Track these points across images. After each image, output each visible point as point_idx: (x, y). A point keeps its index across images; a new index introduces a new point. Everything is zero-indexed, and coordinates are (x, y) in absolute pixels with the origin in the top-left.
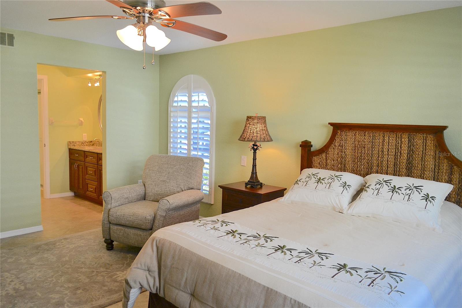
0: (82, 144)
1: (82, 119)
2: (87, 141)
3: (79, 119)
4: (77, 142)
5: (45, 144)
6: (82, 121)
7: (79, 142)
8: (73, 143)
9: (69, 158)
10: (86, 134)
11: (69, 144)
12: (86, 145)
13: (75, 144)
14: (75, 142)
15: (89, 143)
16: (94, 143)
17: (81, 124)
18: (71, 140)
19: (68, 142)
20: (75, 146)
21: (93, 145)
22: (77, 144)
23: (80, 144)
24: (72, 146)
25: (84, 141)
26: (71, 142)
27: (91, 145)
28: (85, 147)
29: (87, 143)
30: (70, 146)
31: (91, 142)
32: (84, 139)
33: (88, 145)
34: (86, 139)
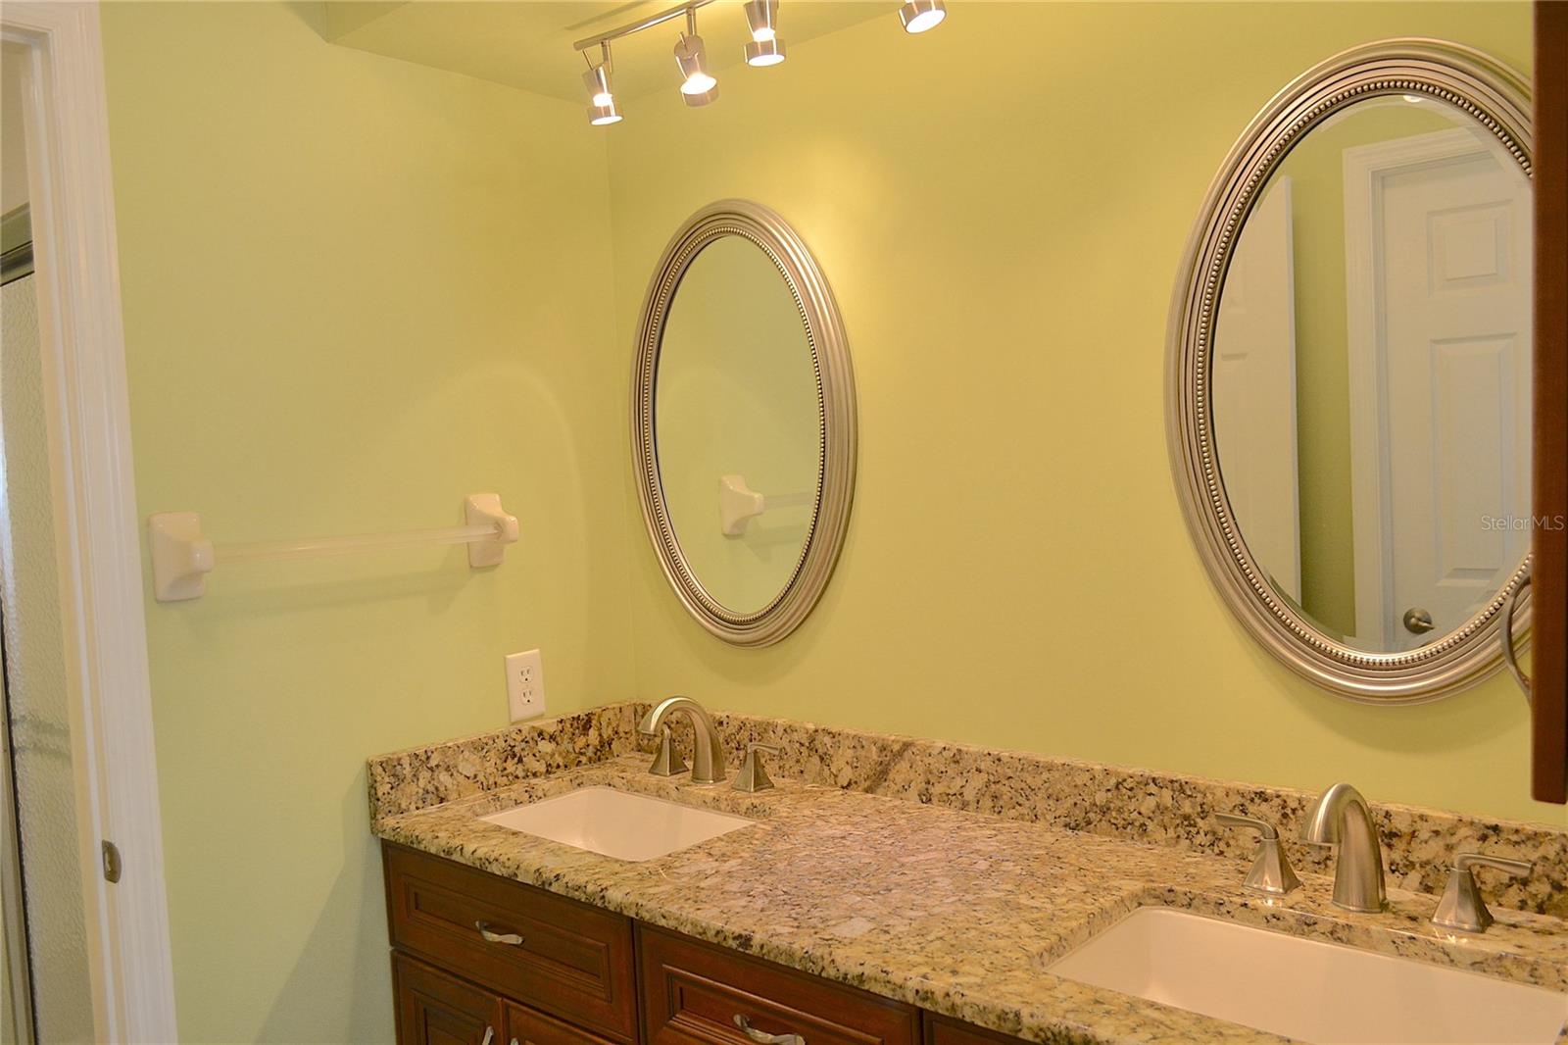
0: (511, 766)
1: (490, 504)
2: (551, 727)
3: (468, 509)
4: (459, 749)
5: (109, 850)
6: (499, 525)
7: (479, 747)
8: (425, 774)
9: (393, 940)
10: (537, 651)
11: (383, 789)
12: (543, 769)
13: (444, 777)
14: (445, 749)
15: (566, 745)
16: (607, 733)
18: (401, 742)
19: (370, 766)
20: (442, 800)
21: (603, 751)
22: (461, 778)
23: (490, 767)
24: (413, 807)
25: (525, 728)
26: (399, 759)
27: (584, 759)
28: (540, 794)
29: (553, 745)
30: (394, 809)
31: (584, 723)
32: (521, 711)
33: (564, 758)
34: (539, 705)
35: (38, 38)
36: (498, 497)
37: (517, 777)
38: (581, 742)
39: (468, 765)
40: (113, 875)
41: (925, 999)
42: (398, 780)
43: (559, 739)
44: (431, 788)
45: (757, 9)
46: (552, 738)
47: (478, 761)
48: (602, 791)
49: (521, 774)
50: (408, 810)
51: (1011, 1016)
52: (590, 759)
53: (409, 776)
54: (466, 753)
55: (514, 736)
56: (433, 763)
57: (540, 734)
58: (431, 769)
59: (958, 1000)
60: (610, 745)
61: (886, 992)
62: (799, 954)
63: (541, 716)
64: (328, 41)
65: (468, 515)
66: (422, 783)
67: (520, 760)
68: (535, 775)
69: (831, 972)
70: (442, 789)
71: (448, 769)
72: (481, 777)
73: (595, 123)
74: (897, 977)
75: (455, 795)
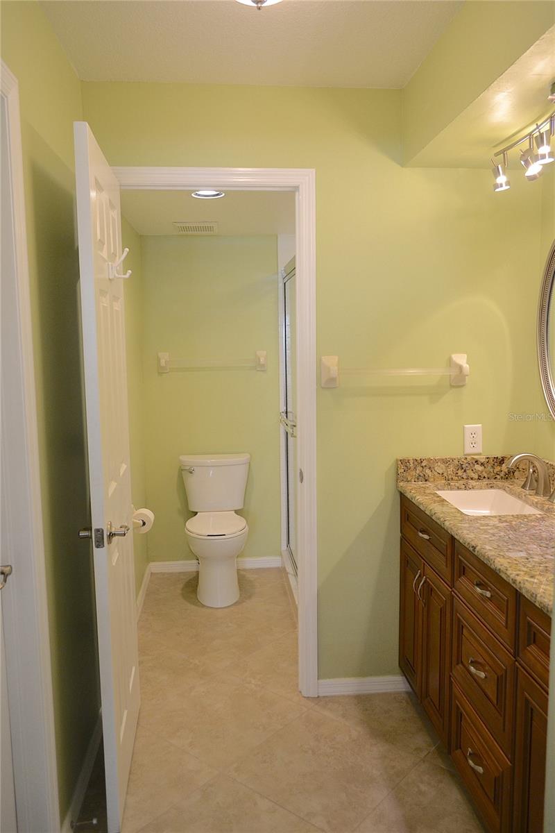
0: (460, 472)
1: (461, 359)
2: (482, 459)
3: (450, 360)
4: (436, 461)
6: (461, 368)
7: (445, 461)
8: (419, 468)
9: (401, 533)
10: (480, 425)
11: (401, 470)
12: (477, 477)
13: (428, 471)
14: (429, 460)
15: (489, 468)
16: (513, 467)
17: (458, 381)
18: (410, 453)
19: (397, 460)
20: (426, 481)
21: (509, 475)
22: (436, 474)
23: (450, 471)
24: (413, 480)
25: (469, 458)
26: (409, 460)
27: (498, 477)
28: (470, 487)
29: (483, 468)
30: (405, 480)
31: (502, 461)
32: (469, 450)
33: (488, 474)
34: (479, 449)
35: (297, 188)
36: (466, 356)
37: (463, 478)
38: (497, 469)
39: (440, 468)
40: (302, 480)
41: (514, 583)
42: (407, 469)
43: (486, 465)
44: (422, 475)
45: (539, 140)
46: (482, 464)
47: (444, 468)
48: (500, 492)
49: (465, 477)
50: (411, 481)
51: (534, 595)
52: (502, 478)
53: (412, 468)
54: (439, 464)
55: (463, 460)
56: (423, 464)
57: (476, 462)
58: (422, 467)
59: (522, 585)
60: (513, 473)
61: (505, 578)
62: (486, 557)
63: (480, 454)
64: (402, 166)
65: (450, 362)
66: (418, 472)
67: (465, 471)
68: (472, 479)
69: (492, 567)
70: (426, 476)
71: (430, 468)
72: (445, 474)
73: (497, 190)
74: (509, 572)
75: (432, 480)
